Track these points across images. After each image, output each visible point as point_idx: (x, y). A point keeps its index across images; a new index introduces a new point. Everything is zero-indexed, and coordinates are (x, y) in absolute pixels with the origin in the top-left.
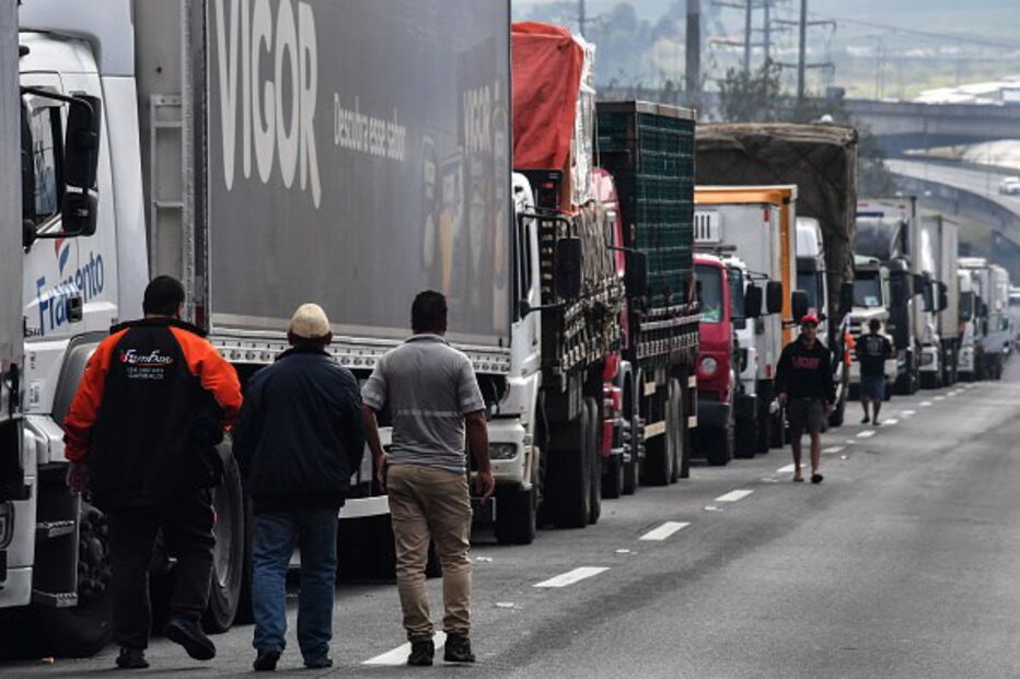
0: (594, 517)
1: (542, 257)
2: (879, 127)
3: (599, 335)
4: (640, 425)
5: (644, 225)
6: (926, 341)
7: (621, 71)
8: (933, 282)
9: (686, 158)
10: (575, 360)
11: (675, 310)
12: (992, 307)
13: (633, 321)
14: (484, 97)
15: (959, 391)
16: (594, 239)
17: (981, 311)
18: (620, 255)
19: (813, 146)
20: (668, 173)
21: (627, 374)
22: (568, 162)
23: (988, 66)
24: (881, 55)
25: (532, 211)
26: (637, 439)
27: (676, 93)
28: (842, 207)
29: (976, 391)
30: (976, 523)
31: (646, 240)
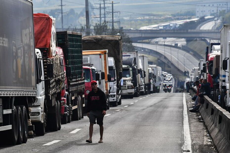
0: (59, 128)
1: (44, 68)
2: (131, 36)
3: (59, 86)
4: (71, 107)
5: (70, 60)
6: (141, 84)
7: (71, 24)
8: (142, 71)
9: (80, 44)
10: (53, 92)
11: (78, 79)
12: (157, 76)
13: (68, 83)
14: (27, 31)
15: (149, 95)
16: (57, 64)
17: (154, 77)
18: (65, 67)
19: (112, 40)
20: (76, 48)
21: (67, 95)
22: (50, 46)
23: (155, 21)
24: (131, 19)
25: (41, 58)
26: (70, 110)
27: (84, 29)
28: (119, 54)
29: (153, 95)
30: (148, 126)
31: (71, 64)
